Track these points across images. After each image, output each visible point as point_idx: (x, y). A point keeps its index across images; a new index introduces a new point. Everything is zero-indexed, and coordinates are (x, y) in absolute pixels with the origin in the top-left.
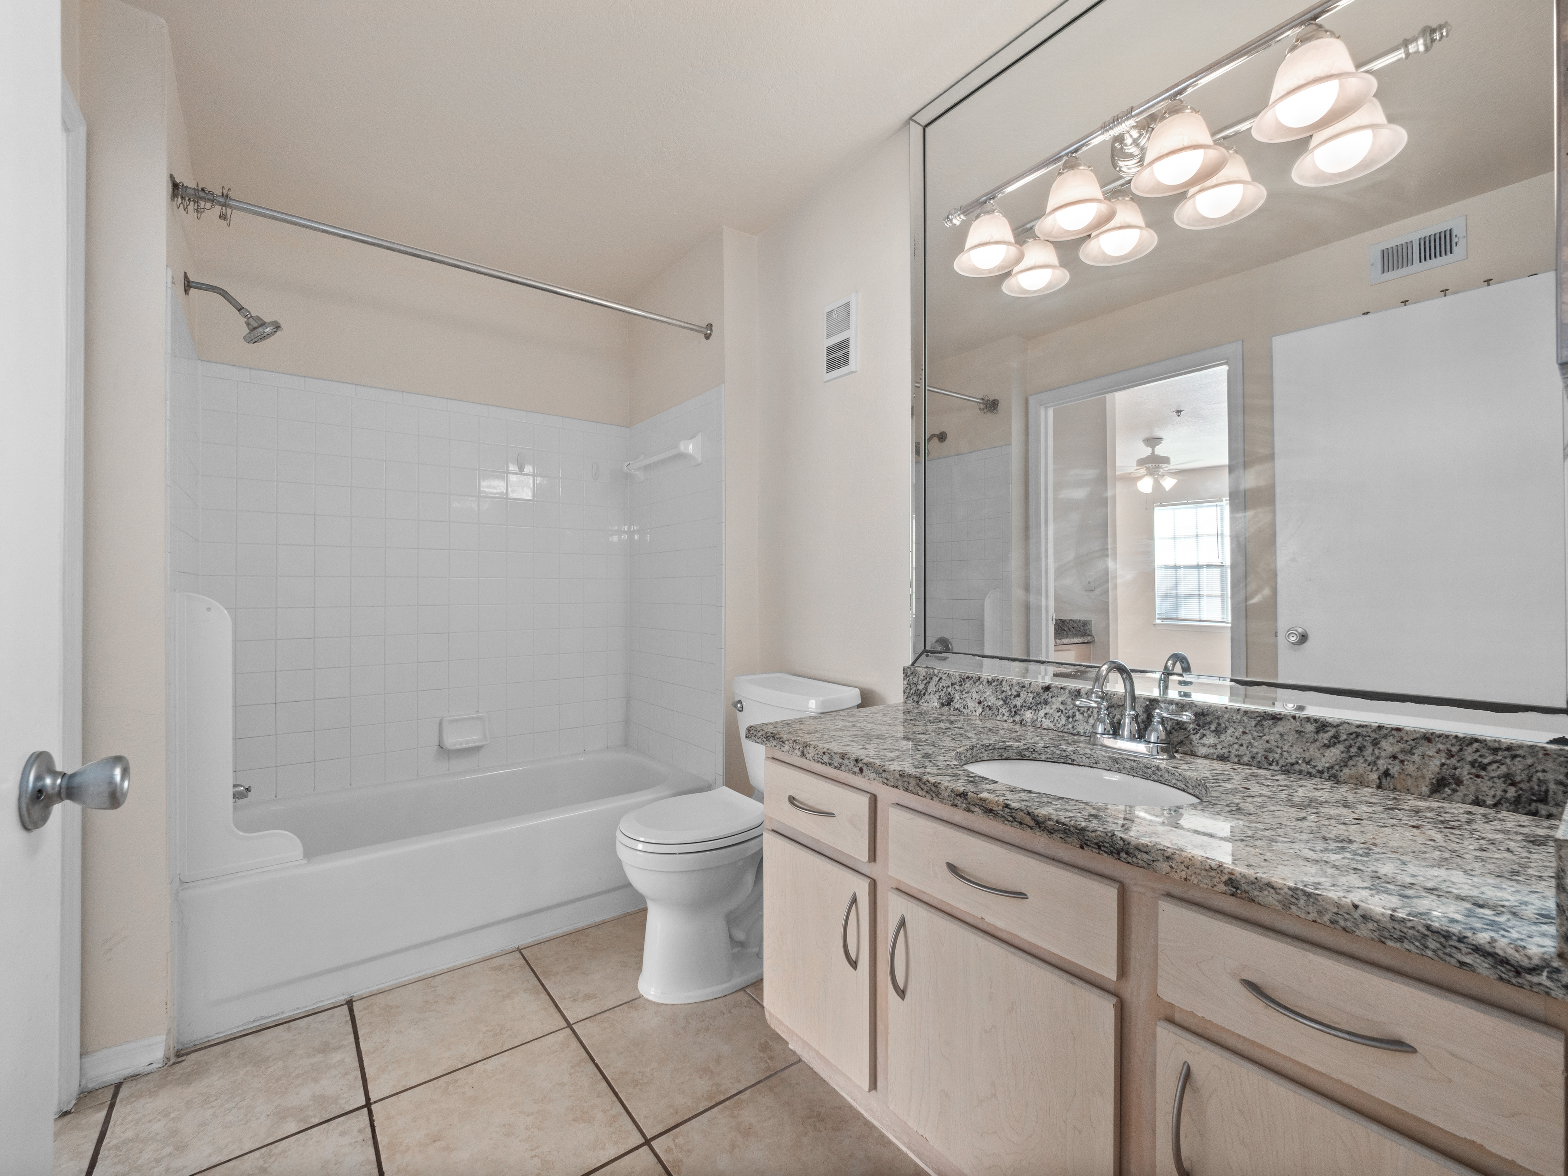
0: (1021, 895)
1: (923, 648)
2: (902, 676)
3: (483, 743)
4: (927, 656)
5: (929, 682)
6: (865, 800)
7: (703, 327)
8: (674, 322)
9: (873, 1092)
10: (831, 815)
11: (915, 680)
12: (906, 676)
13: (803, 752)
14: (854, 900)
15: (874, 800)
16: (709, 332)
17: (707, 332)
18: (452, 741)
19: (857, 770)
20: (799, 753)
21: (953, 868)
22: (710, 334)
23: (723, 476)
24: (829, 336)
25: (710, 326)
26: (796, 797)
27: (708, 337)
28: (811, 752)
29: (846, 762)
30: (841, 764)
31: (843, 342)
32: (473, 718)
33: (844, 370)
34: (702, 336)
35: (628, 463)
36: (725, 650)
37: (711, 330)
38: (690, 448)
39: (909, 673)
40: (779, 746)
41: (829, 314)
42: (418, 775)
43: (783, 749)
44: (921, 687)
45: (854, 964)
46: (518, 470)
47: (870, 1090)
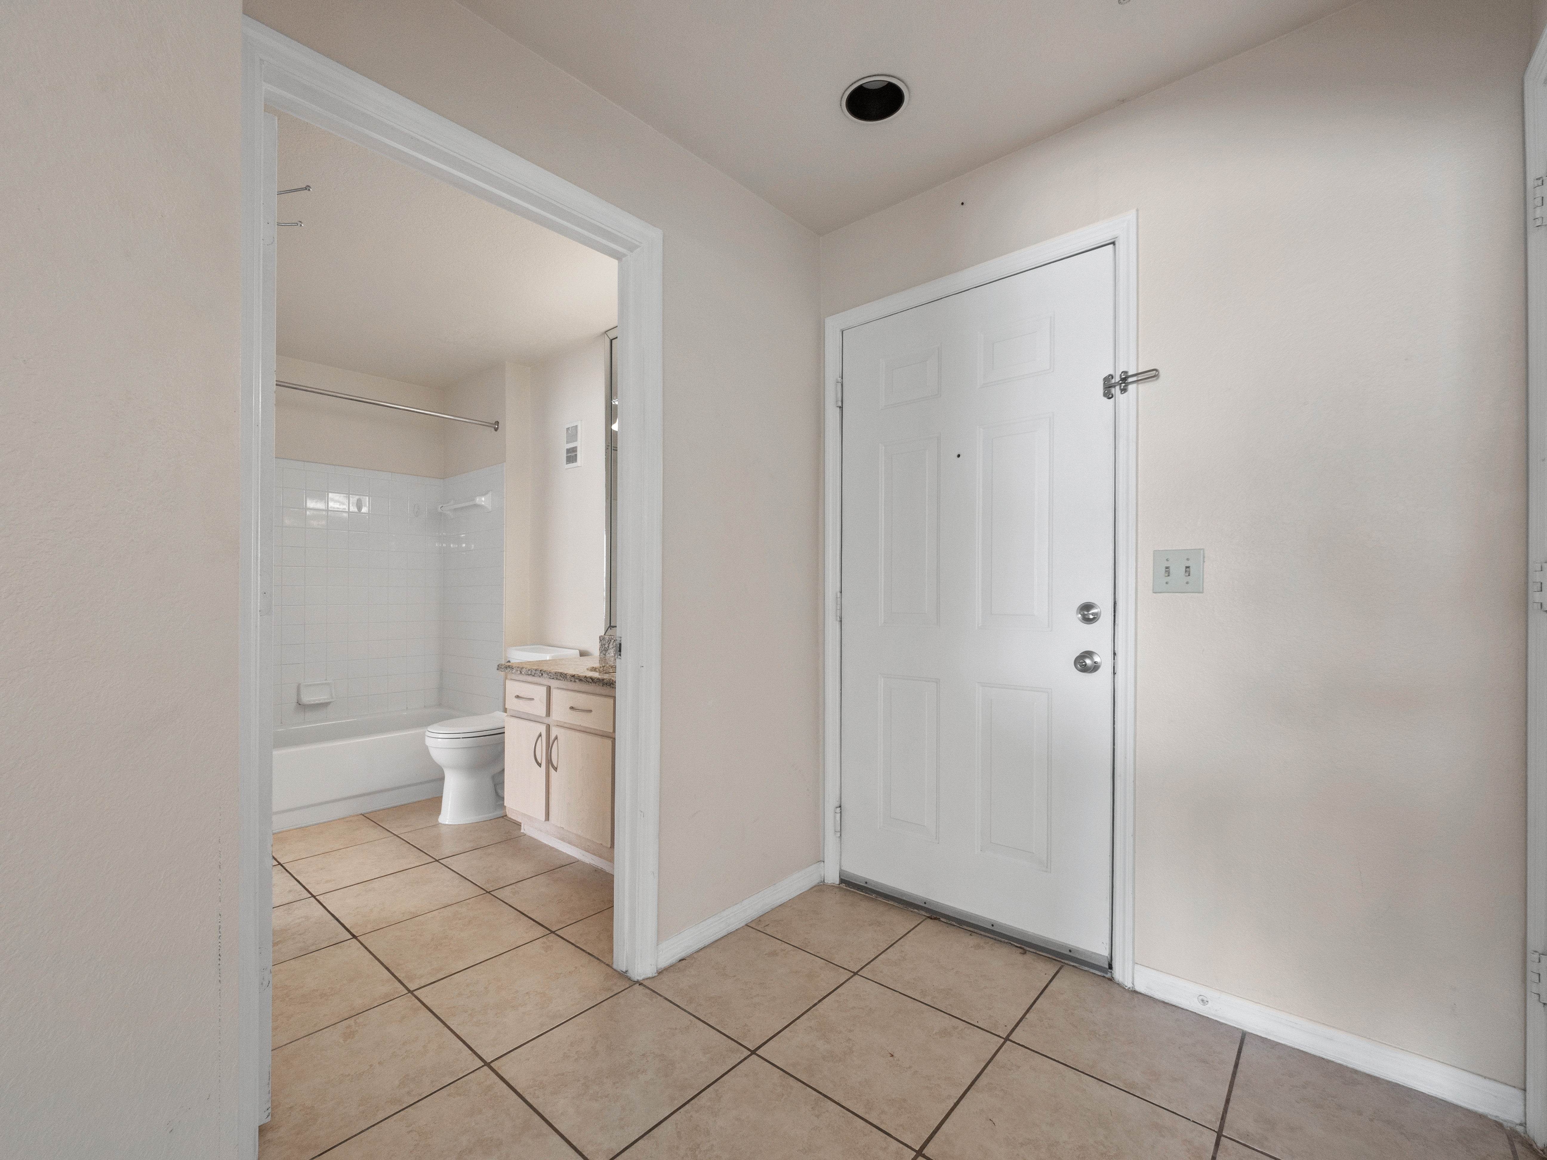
0: (590, 711)
1: (609, 625)
2: (599, 641)
3: (331, 700)
4: (611, 629)
5: (610, 643)
6: (544, 689)
7: (492, 424)
8: (473, 421)
9: (547, 822)
10: (532, 699)
11: (604, 642)
12: (601, 641)
13: (521, 671)
14: (540, 735)
15: (549, 689)
16: (497, 426)
17: (496, 427)
18: (308, 698)
19: (541, 675)
20: (519, 672)
21: (572, 708)
22: (498, 428)
23: (505, 520)
24: (567, 442)
25: (497, 423)
26: (519, 695)
27: (496, 430)
28: (524, 671)
29: (537, 672)
30: (535, 674)
31: (574, 448)
32: (322, 684)
33: (574, 465)
34: (493, 430)
35: (441, 506)
36: (505, 633)
37: (498, 425)
38: (482, 500)
39: (602, 639)
40: (511, 671)
41: (568, 429)
42: (282, 723)
43: (513, 672)
44: (606, 646)
45: (540, 765)
46: (357, 510)
47: (545, 821)
